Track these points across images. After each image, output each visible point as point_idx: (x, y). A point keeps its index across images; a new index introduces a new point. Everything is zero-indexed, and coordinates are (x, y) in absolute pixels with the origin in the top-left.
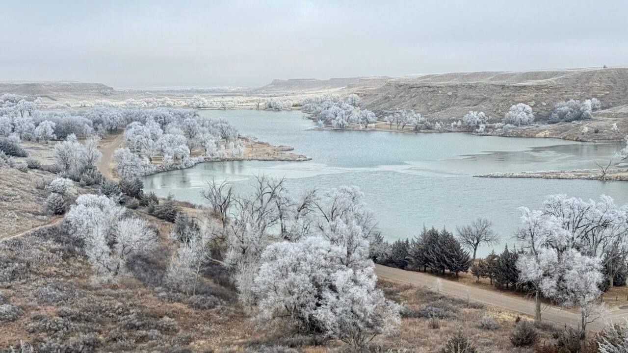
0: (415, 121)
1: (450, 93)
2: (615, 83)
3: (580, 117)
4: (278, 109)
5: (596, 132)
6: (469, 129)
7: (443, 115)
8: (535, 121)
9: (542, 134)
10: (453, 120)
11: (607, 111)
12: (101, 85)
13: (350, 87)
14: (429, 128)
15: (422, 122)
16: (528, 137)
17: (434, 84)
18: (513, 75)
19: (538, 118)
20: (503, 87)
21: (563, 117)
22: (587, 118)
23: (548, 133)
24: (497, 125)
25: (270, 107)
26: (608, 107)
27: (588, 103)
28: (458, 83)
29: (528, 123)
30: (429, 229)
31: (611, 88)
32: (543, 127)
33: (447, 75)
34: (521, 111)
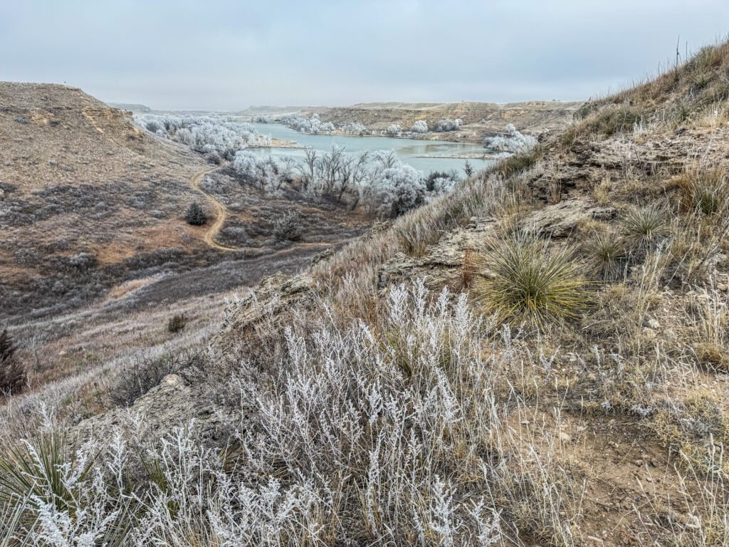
0: (360, 130)
1: (376, 114)
2: (469, 110)
3: (454, 129)
4: (265, 122)
5: (465, 137)
6: (391, 135)
7: (375, 126)
8: (428, 131)
9: (434, 138)
10: (381, 130)
11: (467, 126)
12: (142, 106)
13: (303, 111)
14: (368, 134)
15: (364, 131)
16: (427, 139)
17: (366, 108)
18: (411, 104)
19: (430, 129)
20: (408, 111)
21: (445, 129)
22: (458, 129)
23: (437, 138)
24: (408, 133)
25: (260, 121)
26: (466, 124)
27: (457, 121)
28: (381, 108)
29: (425, 132)
30: (434, 172)
31: (467, 113)
32: (434, 134)
33: (372, 104)
34: (421, 125)
